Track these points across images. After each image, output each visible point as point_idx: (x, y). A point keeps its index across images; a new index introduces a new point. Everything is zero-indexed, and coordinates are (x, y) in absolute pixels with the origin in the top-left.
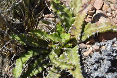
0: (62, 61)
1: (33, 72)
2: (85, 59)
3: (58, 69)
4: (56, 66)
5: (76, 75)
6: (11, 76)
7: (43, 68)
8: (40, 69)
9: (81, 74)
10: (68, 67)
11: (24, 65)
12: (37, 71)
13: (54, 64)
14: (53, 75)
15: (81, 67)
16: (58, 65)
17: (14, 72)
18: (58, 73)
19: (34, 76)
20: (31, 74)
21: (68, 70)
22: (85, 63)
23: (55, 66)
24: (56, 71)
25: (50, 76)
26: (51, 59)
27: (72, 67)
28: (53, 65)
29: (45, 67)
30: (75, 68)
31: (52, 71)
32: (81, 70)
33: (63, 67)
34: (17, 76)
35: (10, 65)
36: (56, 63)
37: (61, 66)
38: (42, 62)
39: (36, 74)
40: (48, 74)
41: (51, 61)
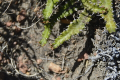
0: (94, 4)
1: (63, 14)
2: (117, 4)
3: (90, 12)
4: (88, 9)
5: (107, 19)
6: (40, 16)
7: (73, 10)
8: (71, 12)
9: (113, 19)
10: (100, 11)
11: (55, 6)
12: (67, 13)
13: (86, 6)
14: (84, 19)
15: (113, 11)
16: (90, 8)
17: (45, 13)
18: (89, 17)
19: (64, 18)
20: (61, 16)
21: (100, 14)
22: (117, 8)
23: (86, 9)
24: (87, 14)
25: (81, 19)
26: (82, 2)
27: (104, 11)
28: (85, 8)
29: (76, 9)
30: (108, 12)
31: (83, 14)
32: (113, 15)
33: (95, 10)
34: (47, 17)
35: (40, 5)
36: (87, 6)
37: (92, 10)
38: (73, 4)
39: (66, 16)
40: (78, 16)
41: (82, 3)
